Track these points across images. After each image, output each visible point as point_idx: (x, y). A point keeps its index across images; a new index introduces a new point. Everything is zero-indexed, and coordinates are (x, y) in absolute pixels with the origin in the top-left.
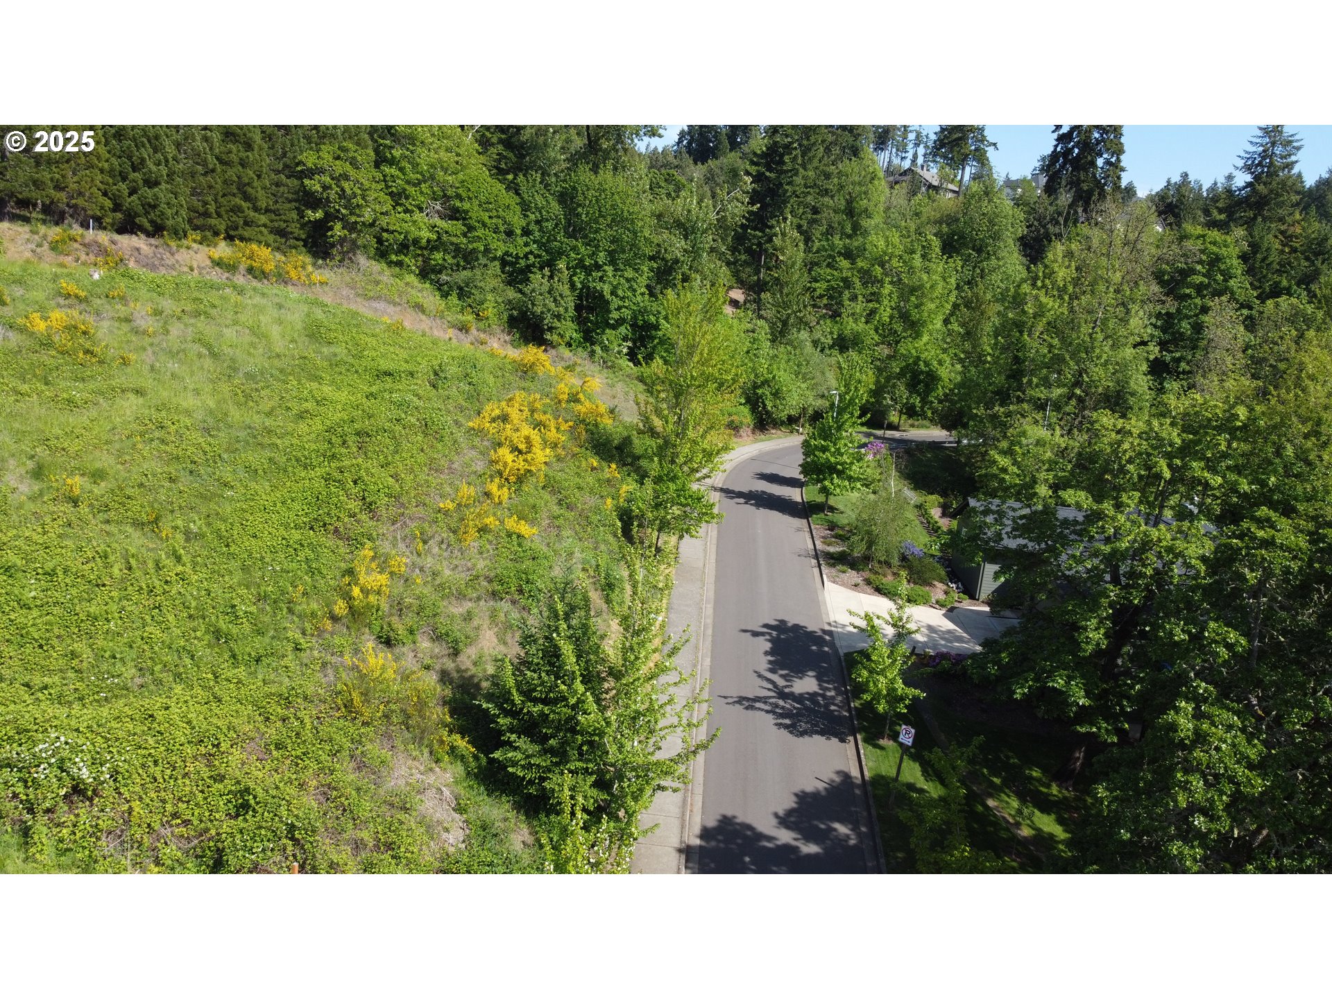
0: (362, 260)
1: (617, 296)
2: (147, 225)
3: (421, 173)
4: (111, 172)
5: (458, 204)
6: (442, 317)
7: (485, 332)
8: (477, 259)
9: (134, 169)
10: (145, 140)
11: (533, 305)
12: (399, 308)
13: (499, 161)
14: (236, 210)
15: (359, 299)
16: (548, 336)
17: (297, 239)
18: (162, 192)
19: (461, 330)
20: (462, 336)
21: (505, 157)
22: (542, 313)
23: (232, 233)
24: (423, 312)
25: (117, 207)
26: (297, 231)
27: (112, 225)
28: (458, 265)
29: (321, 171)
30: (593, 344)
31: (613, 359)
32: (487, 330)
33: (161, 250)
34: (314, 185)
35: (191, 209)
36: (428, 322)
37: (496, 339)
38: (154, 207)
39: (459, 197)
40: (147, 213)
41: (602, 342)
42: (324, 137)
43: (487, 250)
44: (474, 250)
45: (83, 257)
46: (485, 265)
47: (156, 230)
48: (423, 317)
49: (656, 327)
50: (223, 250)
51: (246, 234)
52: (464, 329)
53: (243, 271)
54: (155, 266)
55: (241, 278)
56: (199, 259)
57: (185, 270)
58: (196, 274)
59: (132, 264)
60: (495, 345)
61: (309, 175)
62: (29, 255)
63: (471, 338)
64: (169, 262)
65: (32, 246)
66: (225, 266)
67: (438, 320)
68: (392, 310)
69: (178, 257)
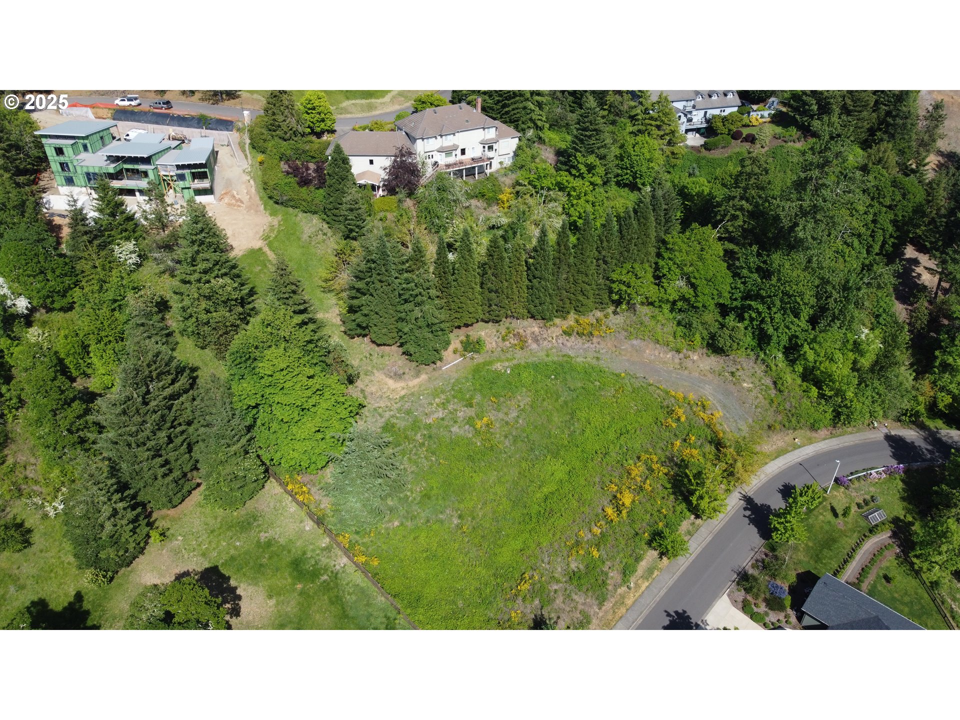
3: (677, 265)
5: (694, 281)
6: (668, 345)
7: (691, 350)
9: (537, 299)
11: (718, 343)
12: (646, 343)
15: (626, 340)
19: (676, 351)
20: (676, 355)
23: (576, 309)
24: (658, 343)
25: (529, 312)
31: (769, 361)
32: (692, 348)
33: (543, 329)
34: (615, 287)
36: (660, 349)
37: (697, 354)
39: (695, 278)
40: (540, 314)
45: (512, 341)
47: (543, 318)
48: (658, 346)
50: (571, 320)
51: (581, 310)
52: (678, 351)
53: (575, 334)
54: (538, 340)
55: (573, 338)
56: (557, 331)
57: (550, 339)
58: (554, 341)
59: (530, 341)
60: (695, 358)
61: (614, 282)
62: (494, 343)
63: (681, 355)
64: (544, 336)
65: (496, 338)
66: (567, 333)
67: (665, 347)
68: (643, 344)
69: (549, 331)
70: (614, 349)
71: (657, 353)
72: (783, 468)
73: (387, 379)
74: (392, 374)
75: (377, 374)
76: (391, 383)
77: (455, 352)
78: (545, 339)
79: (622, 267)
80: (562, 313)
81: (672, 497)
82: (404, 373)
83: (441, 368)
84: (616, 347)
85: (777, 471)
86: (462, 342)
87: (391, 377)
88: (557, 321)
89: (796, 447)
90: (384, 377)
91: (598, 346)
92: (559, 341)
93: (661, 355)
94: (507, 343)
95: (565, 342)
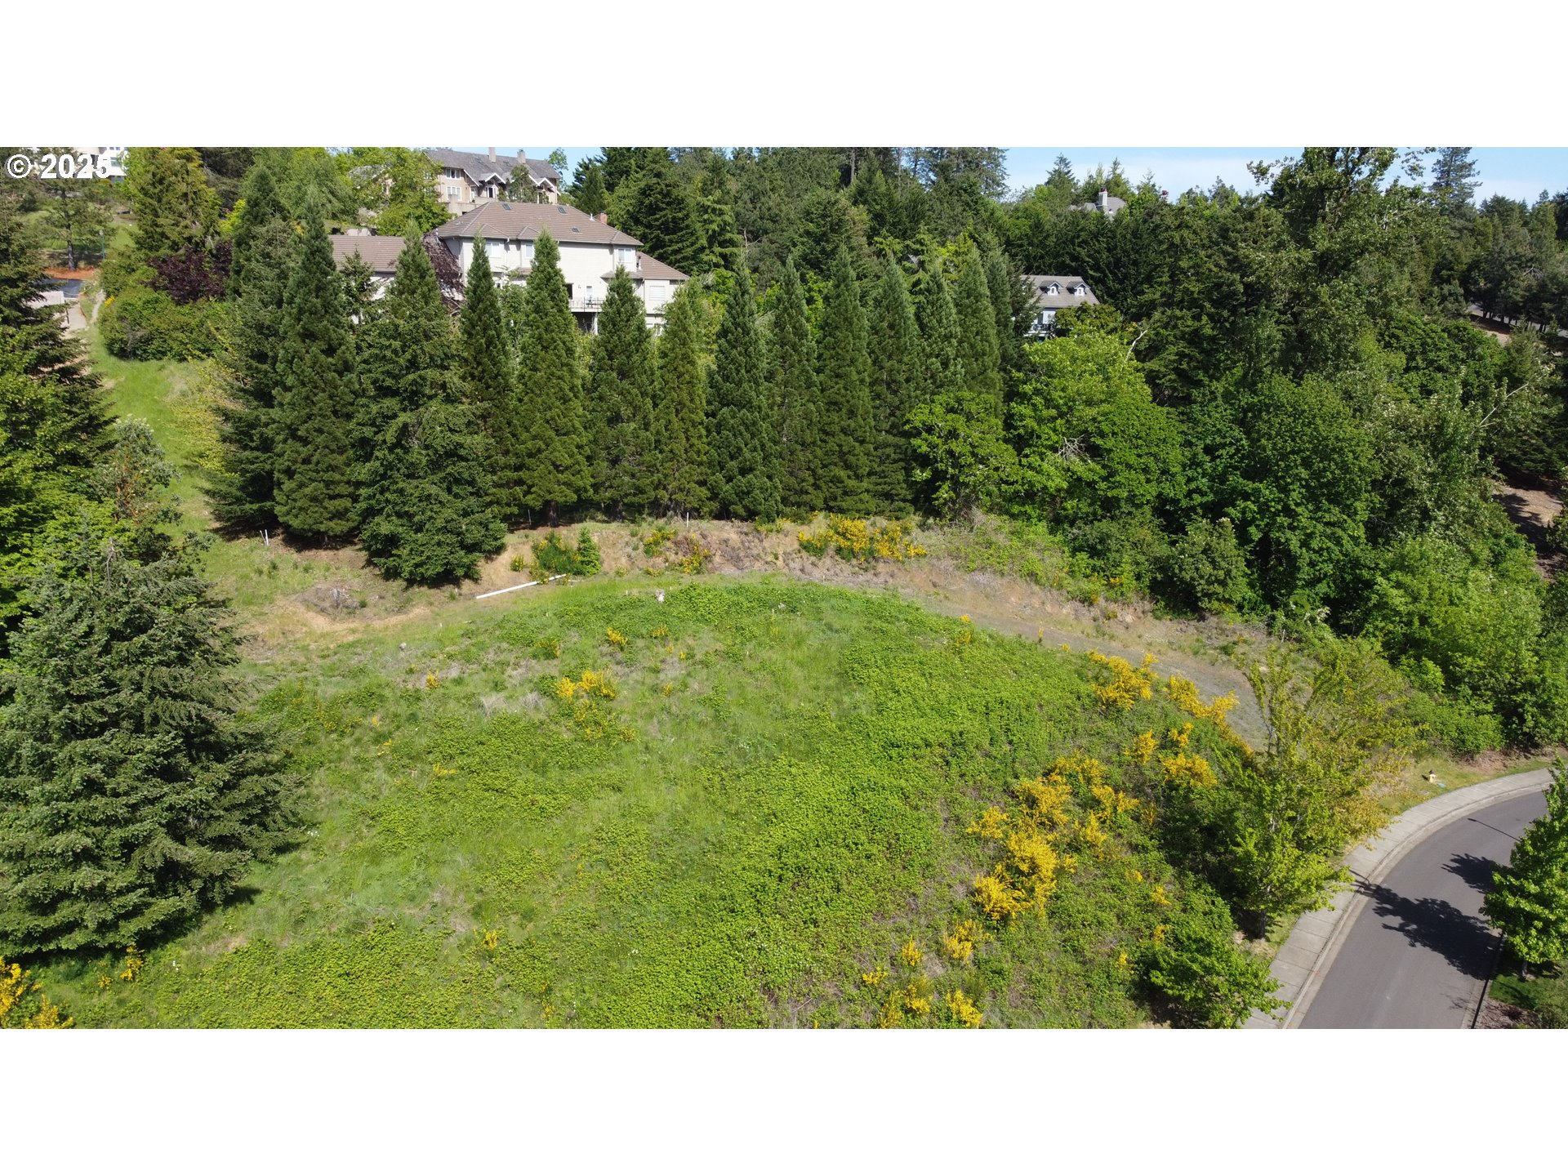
0: (978, 515)
1: (1309, 549)
2: (741, 511)
3: (1057, 407)
4: (710, 464)
5: (1099, 442)
6: (1060, 587)
7: (1116, 602)
8: (1119, 507)
9: (732, 458)
10: (742, 428)
11: (1181, 569)
12: (1006, 580)
13: (1180, 362)
14: (836, 480)
15: (958, 573)
16: (1205, 604)
17: (904, 500)
18: (756, 480)
19: (1082, 602)
20: (1083, 609)
21: (1188, 355)
22: (1192, 579)
23: (832, 504)
24: (1037, 582)
25: (714, 496)
26: (904, 492)
27: (711, 512)
28: (1095, 514)
29: (930, 430)
30: (1275, 607)
31: (1301, 628)
32: (1121, 599)
33: (750, 537)
34: (921, 445)
35: (787, 488)
36: (1041, 594)
37: (1131, 610)
38: (748, 493)
39: (1102, 435)
40: (741, 499)
41: (1286, 605)
42: (941, 386)
43: (1131, 499)
44: (1117, 499)
45: (672, 557)
46: (1130, 513)
47: (751, 515)
48: (1036, 588)
49: (1369, 585)
50: (819, 525)
51: (844, 505)
52: (1087, 600)
53: (831, 552)
54: (739, 559)
55: (828, 561)
56: (787, 544)
57: (770, 558)
58: (780, 563)
59: (717, 559)
60: (1129, 619)
61: (917, 433)
62: (624, 560)
63: (1095, 612)
64: (755, 552)
65: (629, 550)
66: (812, 549)
67: (1054, 592)
68: (998, 582)
69: (766, 544)
70: (932, 590)
71: (1036, 603)
72: (1433, 828)
73: (311, 614)
74: (327, 604)
75: (280, 601)
76: (320, 623)
77: (516, 567)
78: (757, 557)
79: (933, 401)
80: (798, 506)
81: (1169, 871)
82: (363, 605)
83: (473, 595)
84: (935, 585)
85: (1421, 835)
86: (535, 548)
87: (323, 610)
88: (786, 524)
89: (1437, 792)
90: (302, 609)
91: (890, 580)
92: (792, 565)
93: (1049, 608)
94: (660, 560)
95: (808, 567)
